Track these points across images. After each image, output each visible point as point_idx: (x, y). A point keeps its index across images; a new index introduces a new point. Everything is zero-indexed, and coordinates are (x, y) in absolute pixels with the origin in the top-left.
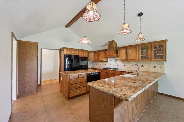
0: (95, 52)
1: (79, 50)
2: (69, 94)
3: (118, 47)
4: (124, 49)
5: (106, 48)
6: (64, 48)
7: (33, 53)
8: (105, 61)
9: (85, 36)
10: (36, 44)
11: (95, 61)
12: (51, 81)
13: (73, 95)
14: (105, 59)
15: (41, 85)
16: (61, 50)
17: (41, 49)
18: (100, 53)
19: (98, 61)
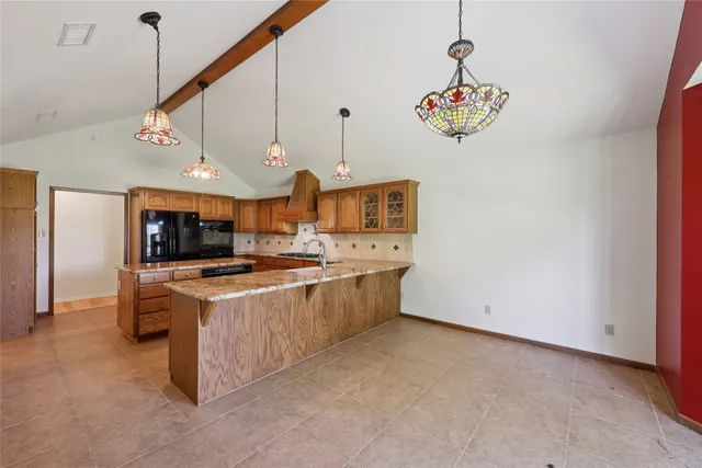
0: (260, 203)
1: (198, 195)
2: (136, 327)
3: (322, 189)
4: (332, 198)
5: (288, 191)
6: (140, 189)
7: (17, 205)
8: (285, 233)
9: (203, 158)
10: (31, 178)
11: (262, 232)
12: (93, 301)
13: (151, 329)
14: (286, 228)
15: (50, 313)
16: (132, 194)
17: (52, 190)
18: (274, 207)
19: (268, 233)
